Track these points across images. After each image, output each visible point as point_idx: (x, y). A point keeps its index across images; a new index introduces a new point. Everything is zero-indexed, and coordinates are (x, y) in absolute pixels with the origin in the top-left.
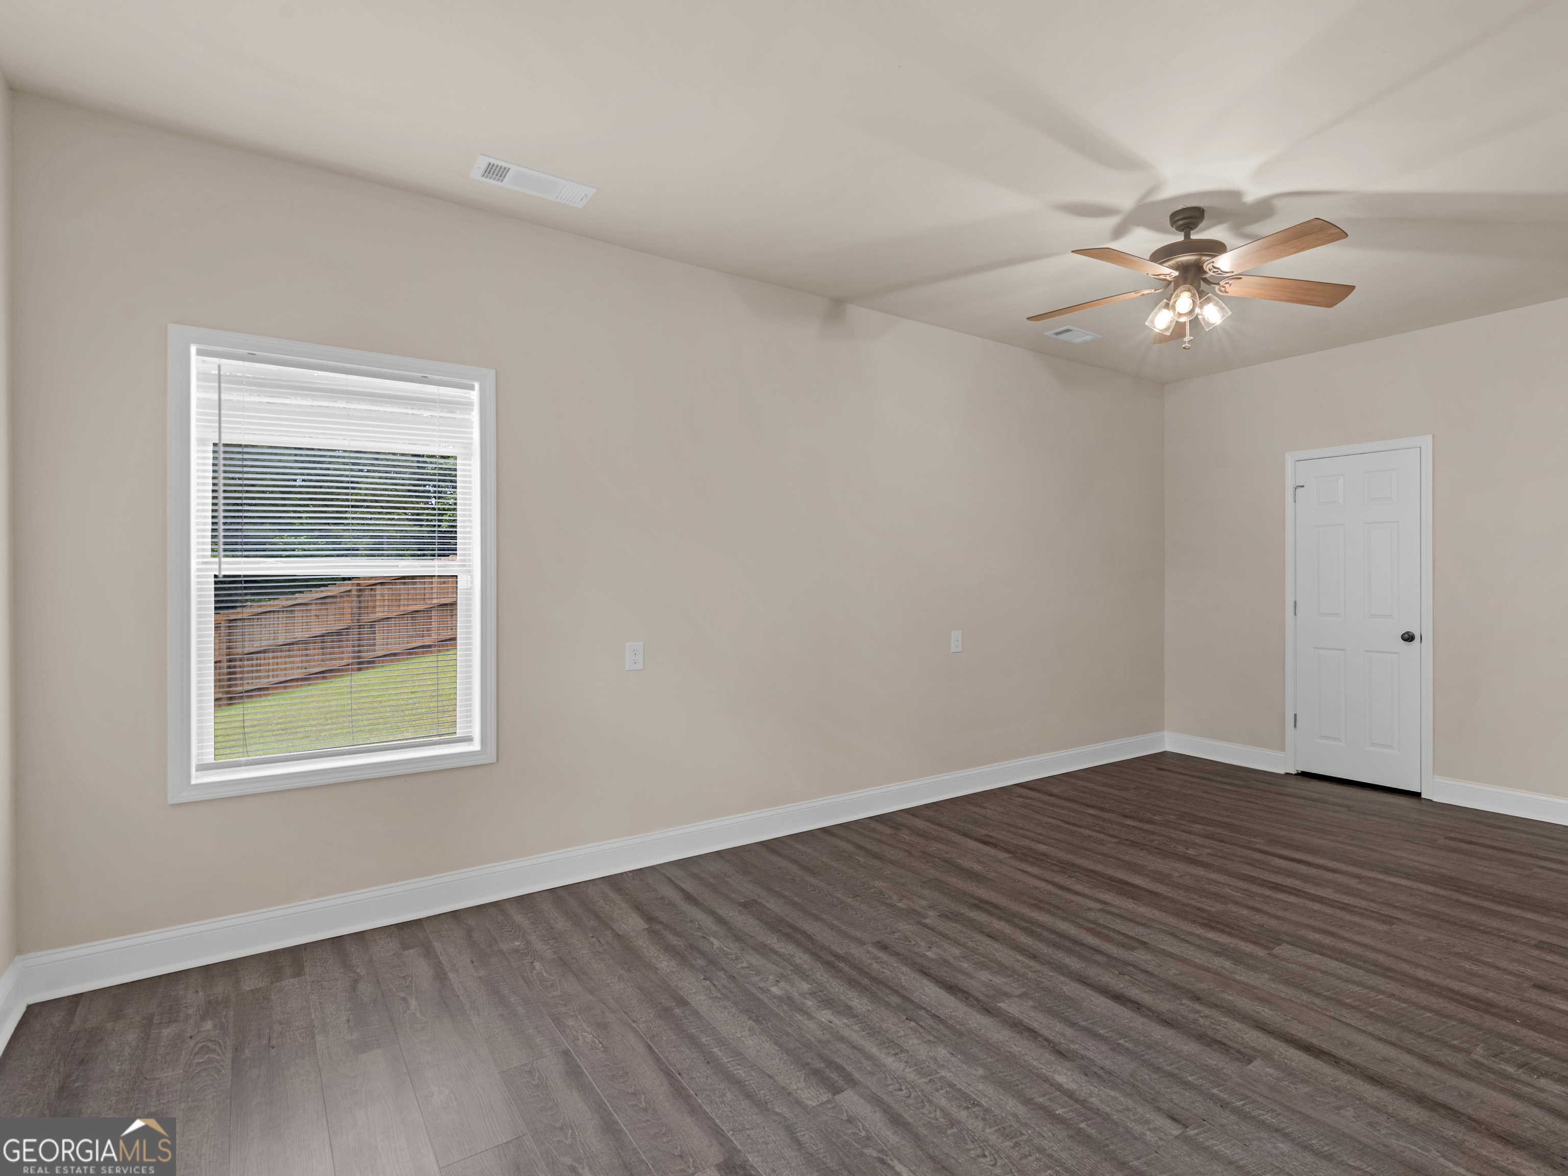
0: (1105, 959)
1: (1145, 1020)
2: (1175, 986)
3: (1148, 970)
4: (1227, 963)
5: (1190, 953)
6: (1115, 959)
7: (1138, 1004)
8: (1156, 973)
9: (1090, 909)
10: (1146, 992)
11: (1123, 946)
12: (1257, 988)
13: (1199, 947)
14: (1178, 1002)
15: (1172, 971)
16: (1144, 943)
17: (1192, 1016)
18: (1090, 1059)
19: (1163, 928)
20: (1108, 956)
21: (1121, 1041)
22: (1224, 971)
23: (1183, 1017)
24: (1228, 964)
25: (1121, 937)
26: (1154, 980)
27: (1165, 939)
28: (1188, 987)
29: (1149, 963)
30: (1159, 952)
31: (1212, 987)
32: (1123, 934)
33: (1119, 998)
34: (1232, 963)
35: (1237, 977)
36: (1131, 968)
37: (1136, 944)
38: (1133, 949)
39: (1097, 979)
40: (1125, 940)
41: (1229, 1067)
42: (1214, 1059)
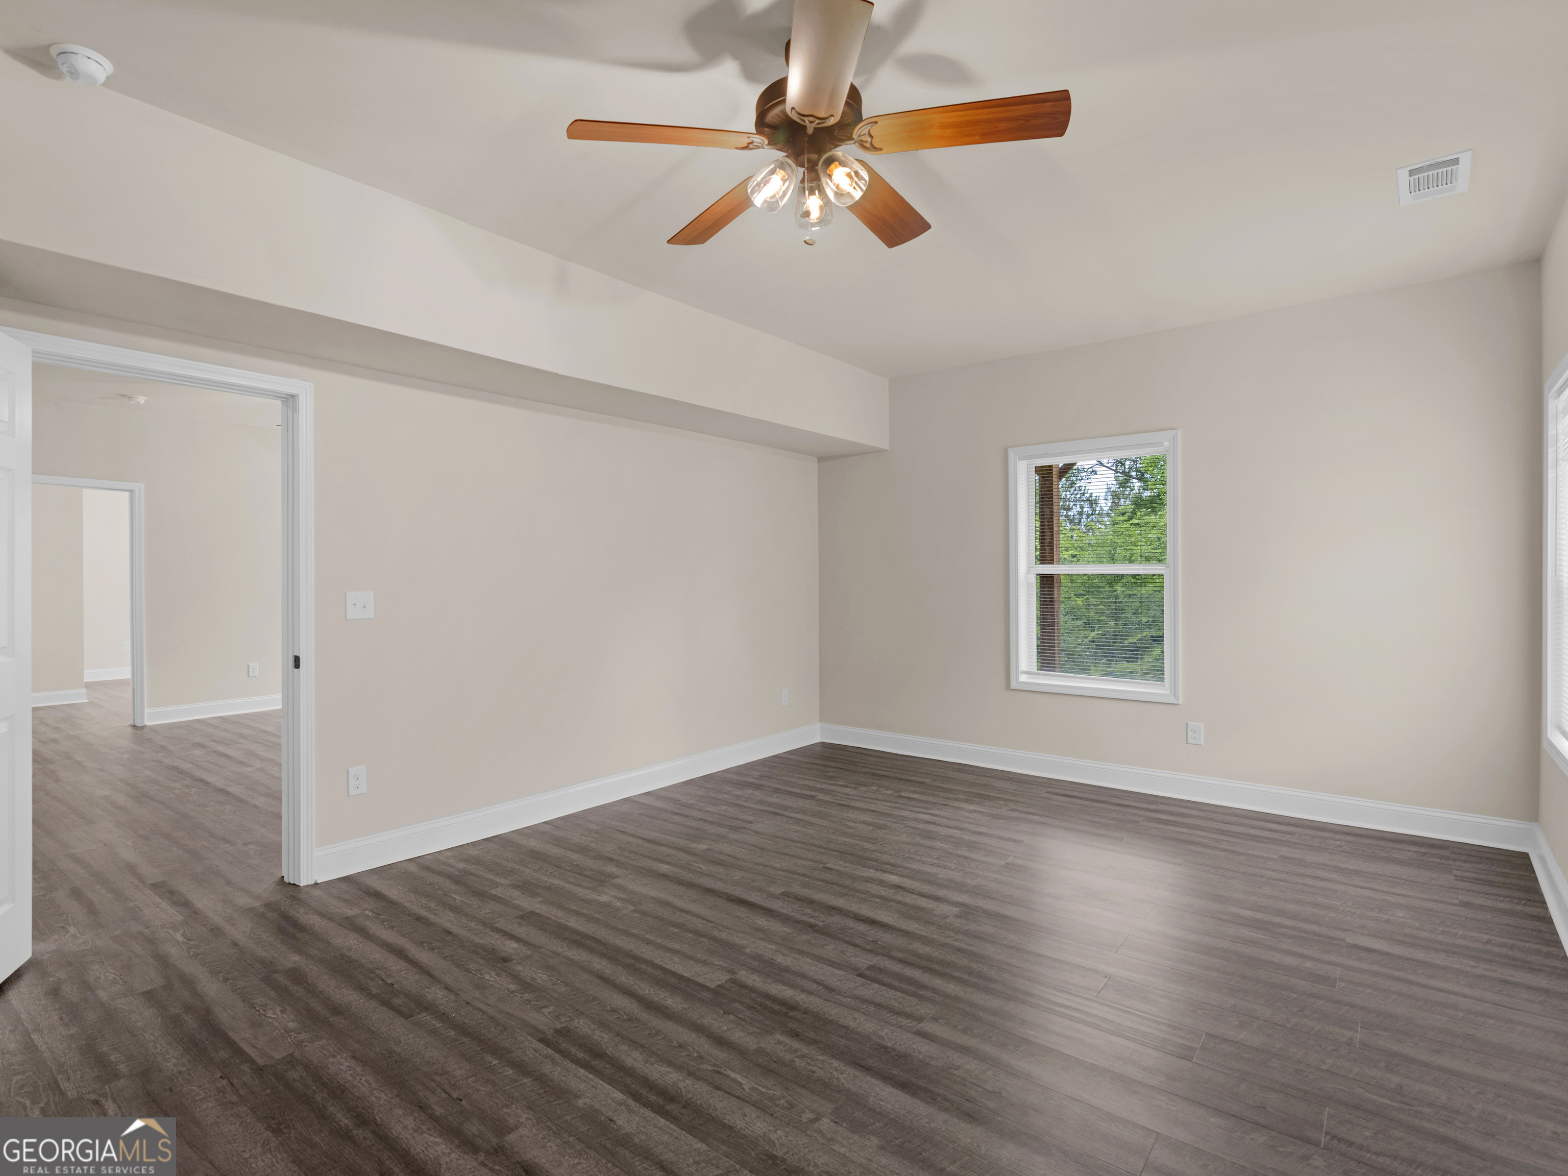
0: (893, 954)
1: (850, 909)
2: (828, 935)
3: (853, 947)
4: (780, 961)
5: (813, 968)
6: (884, 955)
7: (857, 919)
8: (845, 945)
9: (935, 1019)
10: (852, 928)
11: (881, 970)
12: (760, 939)
13: (804, 976)
14: (826, 923)
15: (830, 949)
16: (861, 975)
17: (816, 914)
18: (882, 886)
19: (841, 998)
20: (893, 958)
21: (864, 896)
22: (785, 952)
23: (823, 913)
24: (780, 959)
25: (885, 980)
26: (846, 938)
27: (838, 983)
28: (818, 935)
29: (853, 954)
30: (844, 966)
31: (798, 937)
32: (884, 984)
33: (873, 922)
34: (775, 960)
35: (774, 947)
36: (869, 947)
37: (868, 973)
38: (870, 968)
39: (894, 935)
40: (880, 976)
41: (796, 889)
42: (805, 892)
